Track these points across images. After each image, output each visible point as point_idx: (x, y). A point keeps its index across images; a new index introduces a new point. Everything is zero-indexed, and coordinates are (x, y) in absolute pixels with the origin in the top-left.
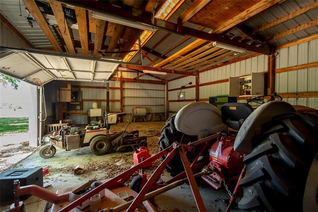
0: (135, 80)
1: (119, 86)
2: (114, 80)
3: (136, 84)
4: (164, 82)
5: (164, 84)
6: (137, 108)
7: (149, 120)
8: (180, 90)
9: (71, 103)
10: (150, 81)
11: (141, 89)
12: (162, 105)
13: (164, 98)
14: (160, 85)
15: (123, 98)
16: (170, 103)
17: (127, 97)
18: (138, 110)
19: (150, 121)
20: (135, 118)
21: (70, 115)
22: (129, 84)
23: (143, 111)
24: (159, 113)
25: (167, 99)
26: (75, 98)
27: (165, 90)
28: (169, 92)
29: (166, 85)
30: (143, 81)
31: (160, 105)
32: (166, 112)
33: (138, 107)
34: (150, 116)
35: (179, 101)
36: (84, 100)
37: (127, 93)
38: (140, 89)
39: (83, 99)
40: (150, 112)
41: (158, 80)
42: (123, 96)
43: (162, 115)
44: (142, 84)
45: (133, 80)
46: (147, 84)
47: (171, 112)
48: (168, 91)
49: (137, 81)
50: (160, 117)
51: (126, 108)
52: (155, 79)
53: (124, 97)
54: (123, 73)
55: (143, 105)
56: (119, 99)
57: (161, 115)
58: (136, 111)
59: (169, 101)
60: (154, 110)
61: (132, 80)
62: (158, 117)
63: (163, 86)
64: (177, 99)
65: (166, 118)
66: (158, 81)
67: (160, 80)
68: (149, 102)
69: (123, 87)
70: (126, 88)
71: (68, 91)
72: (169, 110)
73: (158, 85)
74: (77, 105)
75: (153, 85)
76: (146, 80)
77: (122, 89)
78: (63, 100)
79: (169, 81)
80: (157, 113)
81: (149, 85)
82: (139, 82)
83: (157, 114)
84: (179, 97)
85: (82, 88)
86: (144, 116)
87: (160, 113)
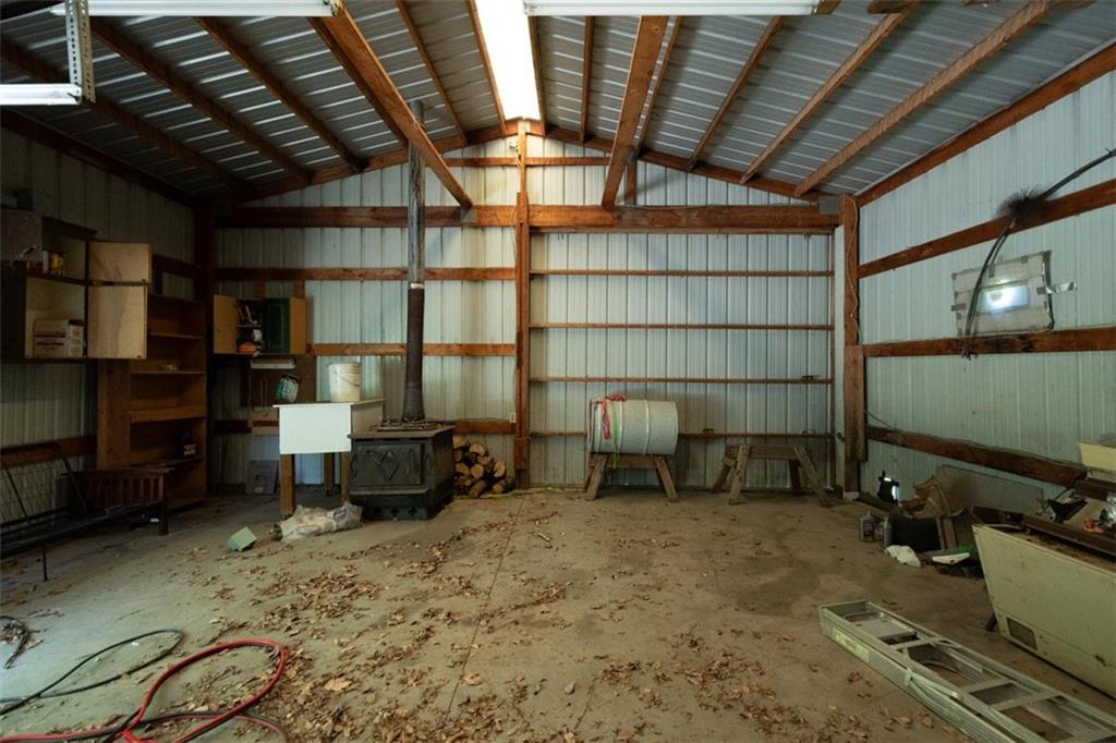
0: (612, 216)
1: (510, 262)
2: (479, 226)
3: (618, 240)
4: (825, 208)
5: (828, 227)
6: (619, 398)
7: (710, 483)
8: (988, 245)
9: (255, 366)
10: (718, 209)
11: (654, 274)
12: (808, 380)
13: (830, 328)
14: (796, 240)
15: (530, 331)
16: (877, 365)
17: (559, 327)
18: (618, 410)
19: (719, 488)
20: (600, 467)
21: (249, 431)
22: (579, 241)
23: (653, 424)
24: (786, 437)
25: (853, 337)
26: (264, 336)
27: (830, 274)
28: (865, 282)
29: (840, 231)
30: (668, 219)
31: (793, 382)
32: (840, 428)
33: (626, 390)
34: (717, 452)
35: (970, 345)
36: (320, 346)
37: (558, 303)
38: (646, 274)
39: (317, 340)
40: (719, 430)
41: (777, 199)
42: (537, 320)
43: (809, 453)
44: (658, 240)
45: (596, 214)
46: (697, 240)
47: (885, 435)
48: (859, 271)
49: (627, 216)
50: (795, 465)
51: (555, 395)
52: (757, 197)
53: (540, 330)
54: (535, 175)
55: (666, 380)
56: (511, 338)
57: (800, 453)
58: (605, 417)
59: (864, 354)
60: (750, 414)
61: (590, 217)
62: (780, 467)
63: (818, 241)
64: (948, 328)
65: (841, 480)
66: (776, 208)
67: (793, 201)
68: (709, 358)
69: (537, 267)
70: (556, 273)
71: (131, 288)
72: (872, 422)
73: (777, 240)
74: (284, 374)
75: (737, 240)
76: (689, 209)
77: (529, 278)
78: (104, 350)
79: (866, 198)
80: (766, 437)
81: (716, 241)
82: (634, 226)
83: (765, 444)
84: (972, 306)
85: (312, 278)
86: (666, 457)
87: (795, 436)
